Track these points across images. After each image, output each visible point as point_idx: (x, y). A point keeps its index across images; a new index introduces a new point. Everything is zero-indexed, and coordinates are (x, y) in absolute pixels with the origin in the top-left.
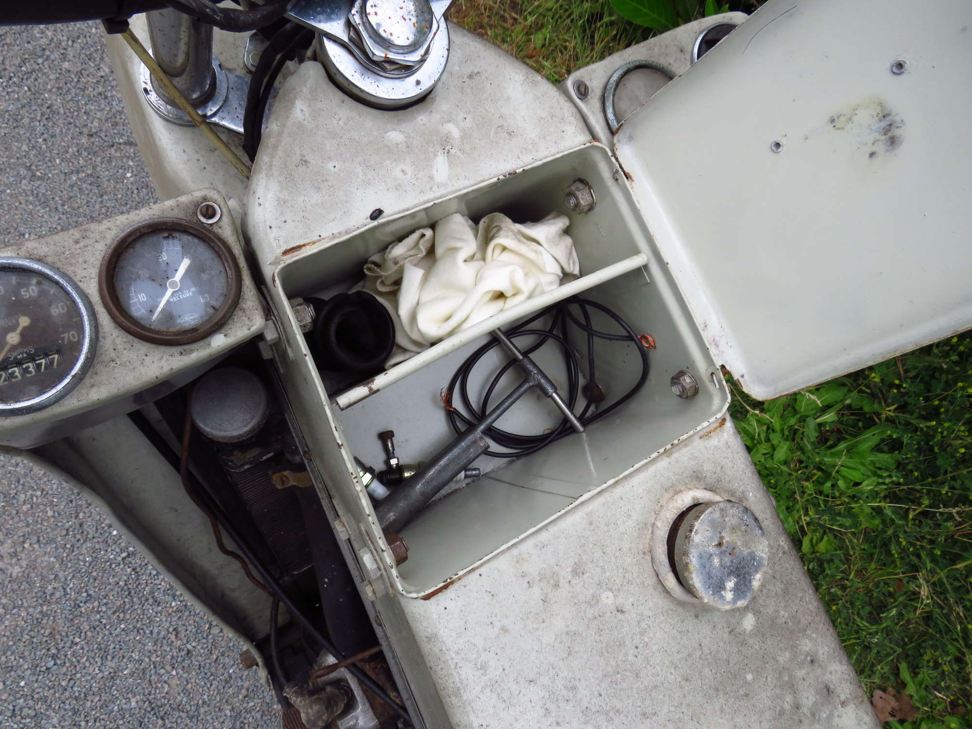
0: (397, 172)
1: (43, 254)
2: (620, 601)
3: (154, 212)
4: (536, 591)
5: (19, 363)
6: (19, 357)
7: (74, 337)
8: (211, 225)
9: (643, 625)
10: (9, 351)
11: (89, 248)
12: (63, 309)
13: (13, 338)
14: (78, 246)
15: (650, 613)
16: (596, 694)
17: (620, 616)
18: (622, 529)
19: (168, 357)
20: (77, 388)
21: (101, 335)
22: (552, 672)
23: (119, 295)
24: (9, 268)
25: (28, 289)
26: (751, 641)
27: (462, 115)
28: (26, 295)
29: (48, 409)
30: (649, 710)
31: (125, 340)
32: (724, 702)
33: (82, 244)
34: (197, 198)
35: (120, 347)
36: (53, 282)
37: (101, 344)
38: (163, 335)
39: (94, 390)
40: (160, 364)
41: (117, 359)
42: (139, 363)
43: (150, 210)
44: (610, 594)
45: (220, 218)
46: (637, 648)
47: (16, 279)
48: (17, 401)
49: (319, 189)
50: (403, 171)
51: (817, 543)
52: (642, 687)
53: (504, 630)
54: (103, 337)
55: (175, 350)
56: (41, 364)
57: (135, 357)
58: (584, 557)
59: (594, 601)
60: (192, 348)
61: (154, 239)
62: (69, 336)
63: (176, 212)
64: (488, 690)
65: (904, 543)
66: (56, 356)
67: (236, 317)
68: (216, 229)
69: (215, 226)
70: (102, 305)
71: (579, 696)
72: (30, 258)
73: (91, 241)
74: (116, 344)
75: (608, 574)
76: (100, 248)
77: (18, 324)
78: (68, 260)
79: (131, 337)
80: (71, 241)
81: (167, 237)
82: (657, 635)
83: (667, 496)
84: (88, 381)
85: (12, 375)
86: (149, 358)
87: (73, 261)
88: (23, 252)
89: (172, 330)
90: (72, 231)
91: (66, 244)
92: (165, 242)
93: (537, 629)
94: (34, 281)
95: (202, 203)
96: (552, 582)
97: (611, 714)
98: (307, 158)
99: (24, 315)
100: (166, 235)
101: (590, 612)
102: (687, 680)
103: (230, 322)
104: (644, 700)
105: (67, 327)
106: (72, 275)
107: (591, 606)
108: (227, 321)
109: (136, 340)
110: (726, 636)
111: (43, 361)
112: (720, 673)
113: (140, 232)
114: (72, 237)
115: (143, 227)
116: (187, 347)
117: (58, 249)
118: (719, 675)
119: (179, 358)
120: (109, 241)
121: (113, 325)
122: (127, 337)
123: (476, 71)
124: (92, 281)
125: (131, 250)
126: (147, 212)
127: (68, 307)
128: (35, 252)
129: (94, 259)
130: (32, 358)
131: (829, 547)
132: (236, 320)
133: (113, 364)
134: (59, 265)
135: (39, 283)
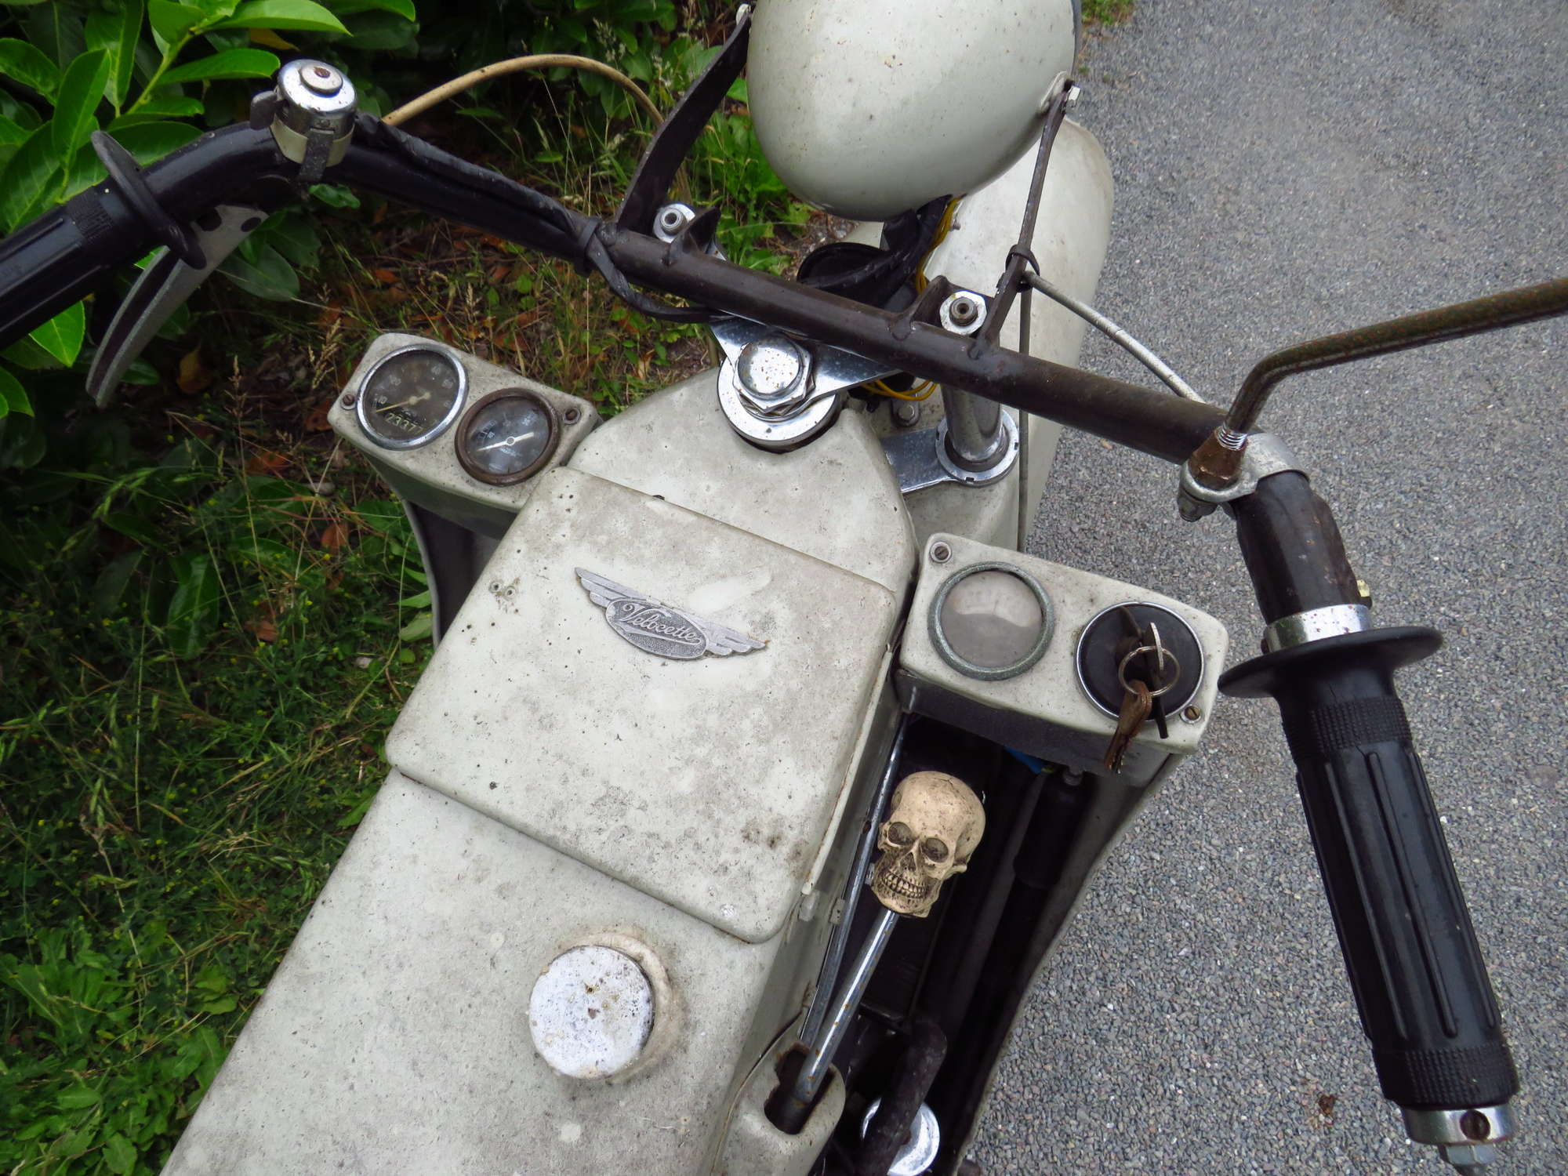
0: (703, 485)
2: (501, 955)
4: (463, 864)
8: (565, 424)
9: (494, 998)
13: (414, 400)
15: (509, 997)
16: (408, 993)
17: (488, 965)
18: (567, 906)
19: (460, 477)
22: (403, 932)
23: (476, 420)
26: (553, 1152)
27: (796, 485)
30: (421, 1066)
32: (474, 1159)
34: (575, 403)
35: (441, 454)
42: (444, 466)
44: (502, 940)
45: (574, 424)
46: (470, 1006)
49: (640, 452)
50: (708, 488)
51: (213, 993)
52: (438, 1041)
53: (415, 859)
55: (466, 476)
58: (519, 888)
59: (487, 928)
61: (528, 405)
63: (557, 401)
64: (361, 883)
65: (172, 884)
68: (564, 428)
70: (462, 418)
71: (396, 977)
74: (446, 446)
75: (519, 923)
81: (534, 411)
82: (493, 1021)
83: (629, 930)
84: (414, 452)
86: (451, 468)
92: (531, 413)
93: (432, 890)
95: (575, 407)
96: (479, 873)
97: (398, 1024)
98: (654, 427)
100: (535, 408)
101: (474, 932)
102: (471, 1092)
104: (427, 1052)
106: (470, 391)
107: (480, 929)
110: (539, 1111)
112: (499, 1131)
118: (495, 1131)
123: (839, 461)
124: (474, 401)
125: (509, 402)
131: (215, 972)
133: (433, 455)
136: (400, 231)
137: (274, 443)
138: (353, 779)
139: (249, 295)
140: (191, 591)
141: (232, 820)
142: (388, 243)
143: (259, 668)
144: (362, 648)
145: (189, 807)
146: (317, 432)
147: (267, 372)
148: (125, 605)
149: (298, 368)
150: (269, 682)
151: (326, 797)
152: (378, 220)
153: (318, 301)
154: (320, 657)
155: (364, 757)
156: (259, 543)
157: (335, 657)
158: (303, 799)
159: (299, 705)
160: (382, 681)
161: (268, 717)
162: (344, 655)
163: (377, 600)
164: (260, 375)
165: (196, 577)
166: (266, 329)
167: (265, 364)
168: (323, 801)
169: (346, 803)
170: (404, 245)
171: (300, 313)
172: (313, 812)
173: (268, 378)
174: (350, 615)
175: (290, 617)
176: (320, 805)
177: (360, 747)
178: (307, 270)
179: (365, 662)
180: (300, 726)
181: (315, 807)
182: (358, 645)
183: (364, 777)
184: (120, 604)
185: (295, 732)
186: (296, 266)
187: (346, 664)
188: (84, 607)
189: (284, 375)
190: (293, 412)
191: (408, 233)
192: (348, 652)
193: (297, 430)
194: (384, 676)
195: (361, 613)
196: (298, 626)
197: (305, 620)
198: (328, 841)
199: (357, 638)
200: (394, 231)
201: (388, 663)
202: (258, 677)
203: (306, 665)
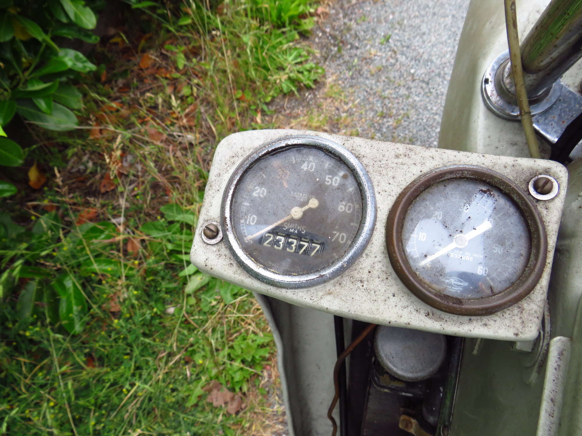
1: (363, 154)
3: (485, 162)
5: (288, 235)
6: (291, 230)
7: (342, 239)
8: (538, 201)
10: (287, 221)
11: (405, 167)
12: (349, 209)
13: (297, 213)
14: (396, 161)
19: (413, 310)
20: (317, 287)
21: (366, 251)
23: (405, 224)
24: (330, 152)
25: (333, 177)
28: (328, 182)
29: (284, 290)
31: (384, 269)
33: (400, 160)
34: (539, 168)
35: (375, 273)
36: (357, 181)
37: (361, 260)
38: (424, 287)
39: (329, 297)
40: (400, 312)
41: (366, 283)
42: (383, 298)
43: (483, 158)
45: (553, 199)
47: (329, 164)
48: (266, 267)
54: (367, 255)
55: (424, 308)
56: (303, 246)
57: (383, 290)
60: (442, 316)
61: (470, 187)
62: (339, 236)
63: (508, 171)
66: (318, 246)
67: (508, 312)
68: (540, 208)
69: (541, 203)
70: (384, 225)
72: (352, 151)
73: (410, 162)
74: (374, 267)
76: (415, 172)
77: (306, 203)
78: (380, 169)
79: (391, 269)
80: (393, 153)
81: (485, 192)
84: (329, 286)
85: (277, 242)
86: (395, 299)
87: (384, 172)
88: (348, 144)
89: (434, 286)
90: (398, 145)
91: (387, 154)
92: (479, 196)
94: (342, 173)
95: (541, 174)
99: (317, 198)
100: (484, 189)
103: (499, 314)
105: (343, 228)
106: (375, 184)
108: (497, 311)
109: (394, 275)
111: (306, 244)
113: (462, 173)
114: (396, 150)
115: (468, 170)
116: (438, 312)
117: (378, 155)
119: (422, 317)
120: (425, 170)
121: (382, 248)
122: (387, 268)
124: (390, 198)
125: (441, 187)
126: (478, 158)
127: (354, 209)
128: (358, 149)
129: (403, 179)
130: (300, 237)
132: (506, 315)
133: (360, 284)
134: (370, 169)
135: (345, 177)
136: (116, 82)
137: (87, 204)
138: (185, 378)
139: (52, 131)
140: (68, 298)
141: (130, 424)
142: (112, 89)
143: (118, 333)
144: (168, 304)
145: (103, 422)
146: (107, 192)
147: (72, 167)
148: (35, 316)
149: (88, 162)
150: (125, 339)
151: (175, 394)
152: (103, 79)
153: (90, 125)
154: (148, 317)
155: (187, 363)
156: (96, 261)
157: (156, 313)
158: (164, 400)
159: (146, 347)
160: (184, 319)
161: (131, 359)
162: (160, 311)
163: (167, 275)
164: (70, 170)
165: (69, 289)
166: (66, 146)
167: (70, 164)
168: (174, 396)
169: (187, 394)
170: (120, 88)
171: (80, 134)
172: (171, 405)
173: (74, 170)
174: (156, 287)
175: (127, 302)
176: (174, 400)
177: (184, 359)
178: (79, 111)
179: (171, 310)
180: (149, 359)
181: (171, 402)
182: (164, 302)
183: (191, 375)
184: (32, 316)
185: (147, 362)
186: (72, 110)
187: (162, 315)
188: (14, 322)
189: (82, 167)
190: (92, 184)
191: (121, 82)
192: (162, 309)
193: (96, 193)
194: (184, 316)
195: (161, 284)
196: (133, 306)
197: (136, 302)
198: (183, 418)
199: (164, 299)
200: (113, 82)
201: (184, 308)
202: (119, 338)
203: (142, 323)
